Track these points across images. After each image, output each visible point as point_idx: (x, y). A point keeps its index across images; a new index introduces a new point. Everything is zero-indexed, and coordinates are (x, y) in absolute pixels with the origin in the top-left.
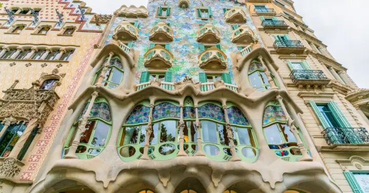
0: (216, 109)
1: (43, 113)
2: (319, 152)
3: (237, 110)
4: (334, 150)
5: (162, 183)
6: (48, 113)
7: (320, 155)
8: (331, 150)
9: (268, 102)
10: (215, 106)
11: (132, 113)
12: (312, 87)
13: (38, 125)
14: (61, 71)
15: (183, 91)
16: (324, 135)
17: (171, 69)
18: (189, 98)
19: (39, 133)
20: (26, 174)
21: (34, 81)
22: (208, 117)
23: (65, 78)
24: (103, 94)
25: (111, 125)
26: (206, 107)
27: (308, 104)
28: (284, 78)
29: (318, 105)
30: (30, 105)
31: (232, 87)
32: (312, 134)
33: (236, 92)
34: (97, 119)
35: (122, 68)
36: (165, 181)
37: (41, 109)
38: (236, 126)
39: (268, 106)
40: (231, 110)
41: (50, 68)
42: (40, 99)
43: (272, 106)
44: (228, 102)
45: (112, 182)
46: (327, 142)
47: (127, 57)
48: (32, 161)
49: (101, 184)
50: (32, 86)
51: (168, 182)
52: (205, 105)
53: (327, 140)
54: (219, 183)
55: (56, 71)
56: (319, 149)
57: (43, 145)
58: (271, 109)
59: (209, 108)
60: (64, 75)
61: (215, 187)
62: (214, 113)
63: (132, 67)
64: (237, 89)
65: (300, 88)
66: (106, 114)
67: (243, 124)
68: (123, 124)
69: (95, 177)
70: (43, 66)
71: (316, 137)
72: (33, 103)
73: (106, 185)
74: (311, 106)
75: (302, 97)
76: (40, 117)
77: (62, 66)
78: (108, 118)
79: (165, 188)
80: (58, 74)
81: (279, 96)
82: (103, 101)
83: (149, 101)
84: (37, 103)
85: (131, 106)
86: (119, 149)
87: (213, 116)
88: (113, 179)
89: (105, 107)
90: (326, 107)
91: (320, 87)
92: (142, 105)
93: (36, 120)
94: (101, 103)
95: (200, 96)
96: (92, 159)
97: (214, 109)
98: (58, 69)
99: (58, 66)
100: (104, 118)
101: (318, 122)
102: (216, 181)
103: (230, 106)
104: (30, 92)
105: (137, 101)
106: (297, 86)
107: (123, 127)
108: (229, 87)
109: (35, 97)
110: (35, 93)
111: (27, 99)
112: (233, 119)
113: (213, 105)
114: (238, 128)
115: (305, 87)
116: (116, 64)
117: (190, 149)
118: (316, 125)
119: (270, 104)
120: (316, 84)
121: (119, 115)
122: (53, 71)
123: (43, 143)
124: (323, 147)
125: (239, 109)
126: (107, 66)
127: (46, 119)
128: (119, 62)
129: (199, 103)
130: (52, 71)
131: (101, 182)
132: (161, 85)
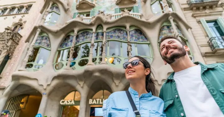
0: (122, 32)
1: (10, 46)
2: (203, 57)
3: (139, 31)
4: (216, 54)
5: (80, 84)
6: (15, 46)
7: (204, 59)
8: (213, 55)
9: (163, 23)
10: (122, 30)
11: (63, 41)
12: (205, 8)
13: (9, 54)
14: (24, 19)
15: (94, 21)
16: (209, 44)
17: (95, 8)
18: (100, 26)
19: (10, 59)
20: (3, 83)
21: (6, 27)
22: (115, 38)
23: (26, 23)
24: (44, 30)
25: (50, 50)
26: (114, 31)
27: (199, 22)
28: (182, 4)
29: (208, 22)
30: (3, 42)
31: (136, 15)
32: (199, 44)
33: (139, 18)
34: (40, 47)
35: (59, 12)
36: (82, 83)
37: (9, 44)
38: (136, 43)
39: (164, 26)
40: (133, 32)
41: (17, 19)
42: (9, 38)
43: (166, 25)
44: (131, 27)
45: (48, 85)
46: (211, 49)
47: (62, 4)
48: (6, 75)
49: (42, 87)
50: (4, 30)
51: (84, 84)
52: (113, 30)
53: (211, 48)
54: (119, 83)
55: (21, 20)
56: (203, 55)
57: (12, 66)
58: (166, 28)
59: (117, 32)
60: (25, 22)
61: (117, 86)
62: (119, 34)
63: (66, 10)
64: (140, 16)
65: (195, 10)
66: (47, 43)
67: (142, 41)
68: (58, 49)
69: (38, 82)
70: (14, 18)
71: (202, 46)
72: (5, 40)
73: (45, 87)
74: (201, 23)
75: (195, 17)
76: (8, 48)
77: (24, 16)
78: (48, 45)
79: (82, 87)
80: (22, 22)
81: (171, 17)
82: (45, 34)
83: (73, 31)
84: (7, 40)
85: (63, 36)
86: (55, 65)
87: (119, 37)
88: (49, 83)
89: (46, 39)
90: (215, 22)
91: (211, 7)
92: (70, 35)
93: (6, 50)
94: (44, 36)
95: (107, 23)
96: (36, 72)
97: (120, 33)
98: (22, 18)
99: (22, 17)
100: (45, 46)
101: (206, 35)
102: (117, 82)
103: (133, 29)
104: (3, 34)
105: (67, 32)
106: (192, 9)
107: (58, 51)
108: (134, 15)
109: (6, 37)
110: (6, 34)
111: (2, 39)
112: (134, 38)
113: (120, 29)
114: (138, 45)
115: (198, 9)
116: (55, 10)
117: (98, 61)
118: (204, 37)
119: (165, 24)
120: (208, 5)
121: (55, 43)
122: (20, 20)
123: (12, 65)
124: (206, 53)
125: (140, 31)
126: (47, 12)
127: (14, 50)
128: (57, 8)
129: (107, 29)
130: (18, 20)
131: (42, 85)
132: (83, 20)
